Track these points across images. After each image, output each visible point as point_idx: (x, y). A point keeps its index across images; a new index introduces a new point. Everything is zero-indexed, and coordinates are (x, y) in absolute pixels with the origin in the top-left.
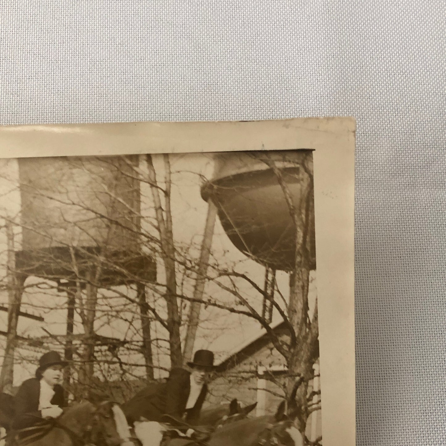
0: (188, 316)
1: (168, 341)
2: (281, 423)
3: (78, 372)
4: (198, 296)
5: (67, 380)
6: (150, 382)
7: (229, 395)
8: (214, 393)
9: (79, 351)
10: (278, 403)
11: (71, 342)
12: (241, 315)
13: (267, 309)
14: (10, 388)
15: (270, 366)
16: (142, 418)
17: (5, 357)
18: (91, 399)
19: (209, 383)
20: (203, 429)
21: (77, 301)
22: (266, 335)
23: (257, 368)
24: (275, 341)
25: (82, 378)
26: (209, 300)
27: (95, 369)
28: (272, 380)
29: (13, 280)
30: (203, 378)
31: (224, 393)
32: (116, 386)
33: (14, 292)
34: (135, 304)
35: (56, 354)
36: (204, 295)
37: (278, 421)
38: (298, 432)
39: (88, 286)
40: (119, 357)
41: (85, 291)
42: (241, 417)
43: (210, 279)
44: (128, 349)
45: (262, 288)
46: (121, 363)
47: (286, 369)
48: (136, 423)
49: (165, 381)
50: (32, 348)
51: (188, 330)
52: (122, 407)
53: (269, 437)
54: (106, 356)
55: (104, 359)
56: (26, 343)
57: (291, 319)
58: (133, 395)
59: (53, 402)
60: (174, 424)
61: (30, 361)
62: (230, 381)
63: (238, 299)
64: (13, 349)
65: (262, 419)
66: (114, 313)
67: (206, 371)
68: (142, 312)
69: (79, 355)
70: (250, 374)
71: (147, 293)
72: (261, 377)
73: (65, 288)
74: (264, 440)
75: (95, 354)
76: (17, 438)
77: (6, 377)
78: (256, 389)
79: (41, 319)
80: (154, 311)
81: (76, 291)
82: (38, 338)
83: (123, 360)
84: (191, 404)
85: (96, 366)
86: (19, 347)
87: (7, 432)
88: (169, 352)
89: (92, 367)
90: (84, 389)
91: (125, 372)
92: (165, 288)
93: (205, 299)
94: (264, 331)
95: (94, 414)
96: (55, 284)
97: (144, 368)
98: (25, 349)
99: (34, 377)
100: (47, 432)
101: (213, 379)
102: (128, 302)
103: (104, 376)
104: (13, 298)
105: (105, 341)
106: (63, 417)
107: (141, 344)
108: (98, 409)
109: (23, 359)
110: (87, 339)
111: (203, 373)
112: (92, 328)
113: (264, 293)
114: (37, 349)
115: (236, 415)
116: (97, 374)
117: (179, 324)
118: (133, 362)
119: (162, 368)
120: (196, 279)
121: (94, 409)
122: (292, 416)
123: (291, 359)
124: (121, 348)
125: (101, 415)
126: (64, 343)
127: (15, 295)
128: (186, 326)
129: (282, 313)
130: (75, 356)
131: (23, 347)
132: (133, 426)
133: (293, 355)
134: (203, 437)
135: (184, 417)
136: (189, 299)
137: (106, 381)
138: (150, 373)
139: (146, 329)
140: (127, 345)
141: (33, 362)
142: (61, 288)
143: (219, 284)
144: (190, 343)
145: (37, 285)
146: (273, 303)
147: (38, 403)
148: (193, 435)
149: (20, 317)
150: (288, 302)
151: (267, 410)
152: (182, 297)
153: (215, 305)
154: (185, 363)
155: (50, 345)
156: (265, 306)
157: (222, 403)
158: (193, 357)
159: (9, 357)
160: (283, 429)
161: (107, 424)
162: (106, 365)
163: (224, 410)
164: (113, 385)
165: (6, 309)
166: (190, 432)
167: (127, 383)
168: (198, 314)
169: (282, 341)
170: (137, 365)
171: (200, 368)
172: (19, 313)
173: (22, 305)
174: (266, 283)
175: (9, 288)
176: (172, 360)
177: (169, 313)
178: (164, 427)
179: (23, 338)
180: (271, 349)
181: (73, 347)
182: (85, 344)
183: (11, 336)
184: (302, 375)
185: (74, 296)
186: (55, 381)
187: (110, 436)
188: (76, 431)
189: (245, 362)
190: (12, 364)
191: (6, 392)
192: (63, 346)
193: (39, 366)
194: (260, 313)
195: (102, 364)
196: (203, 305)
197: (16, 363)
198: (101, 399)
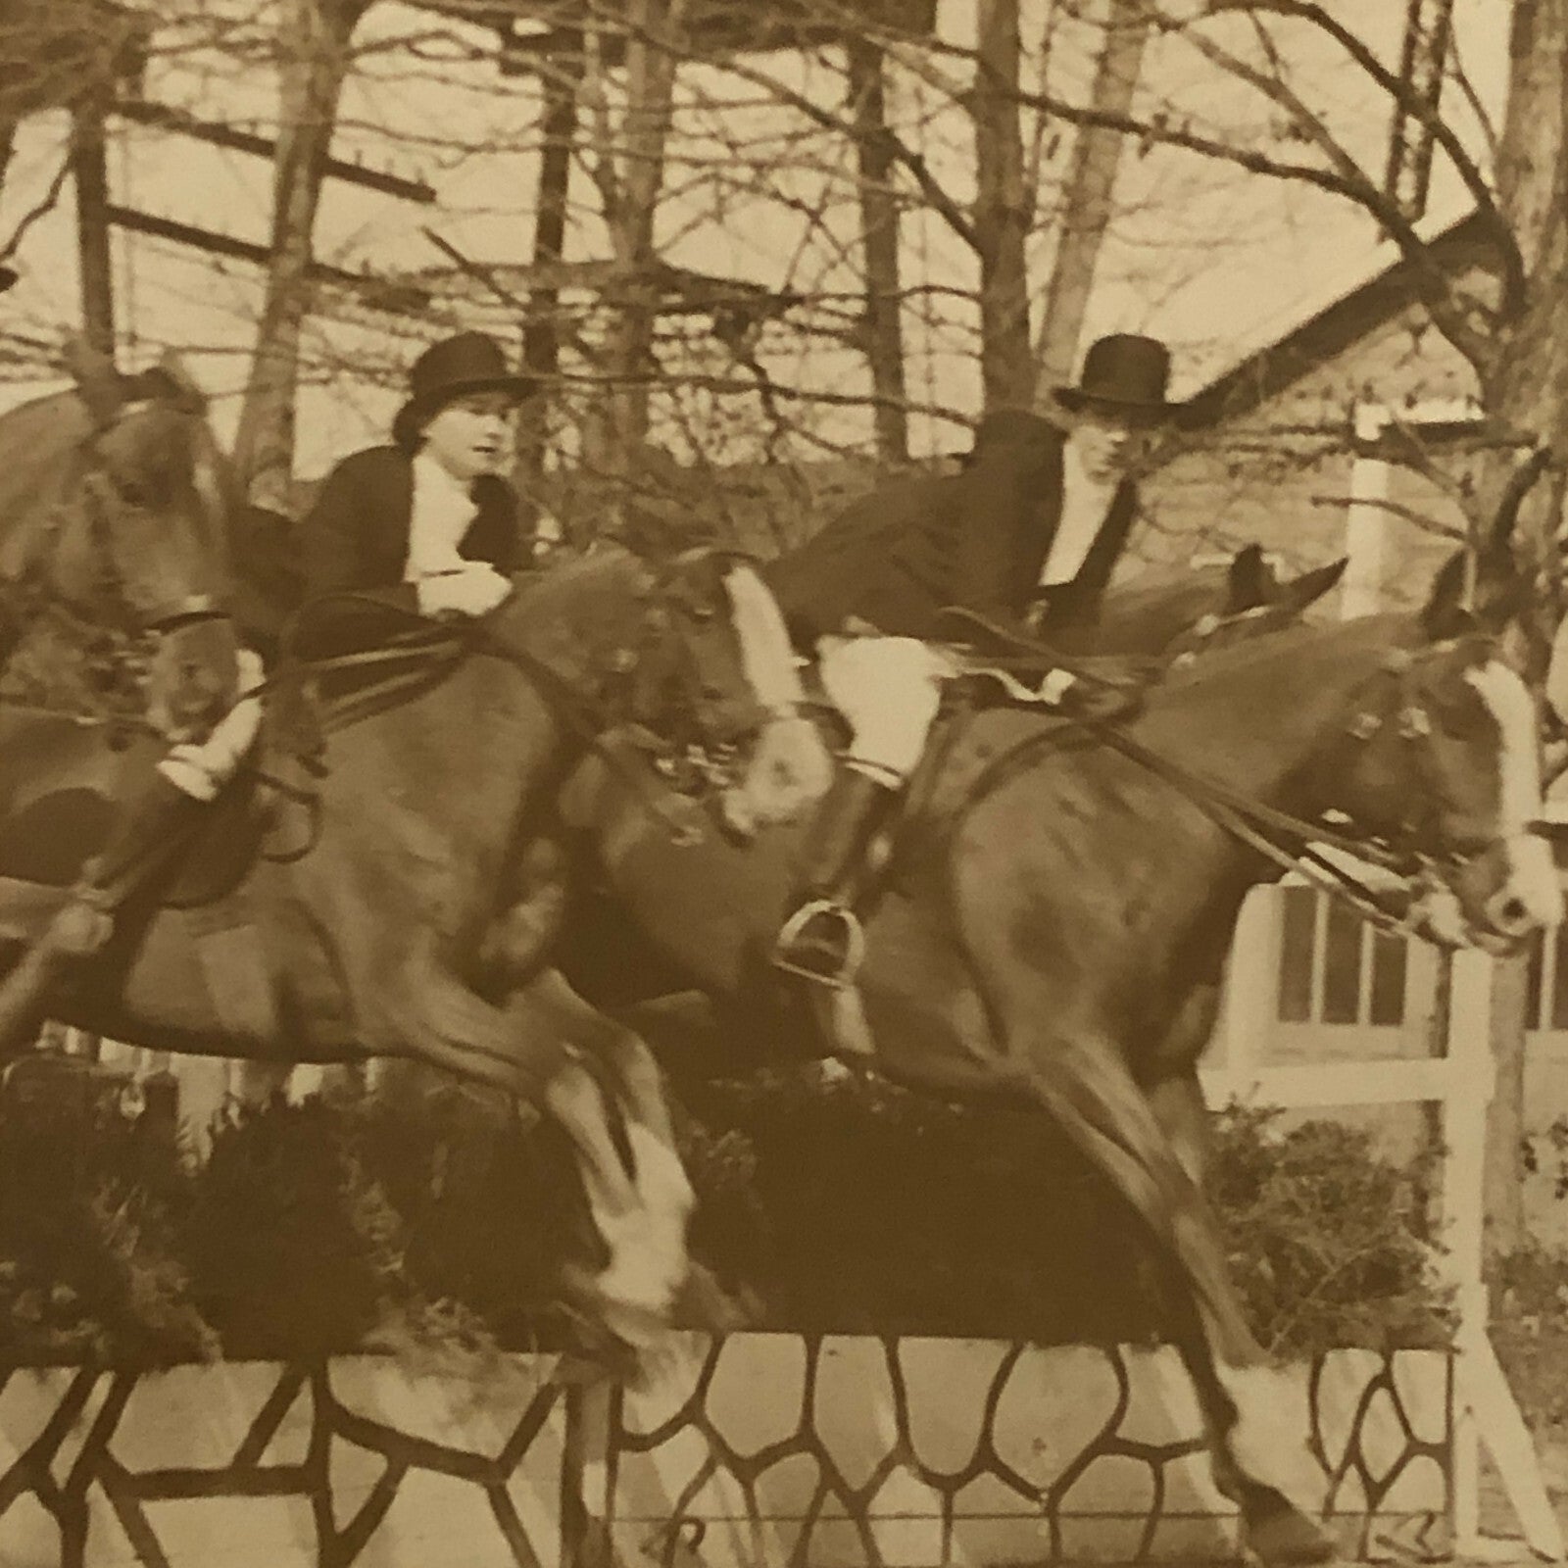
0: (1067, 189)
1: (976, 298)
2: (1447, 646)
3: (581, 423)
4: (1114, 102)
5: (531, 456)
6: (893, 468)
7: (1228, 527)
8: (1165, 518)
9: (587, 337)
10: (1439, 562)
11: (551, 295)
12: (1295, 183)
13: (1409, 156)
14: (280, 487)
15: (1410, 402)
16: (854, 623)
17: (259, 355)
18: (637, 538)
19: (1144, 475)
20: (1113, 671)
21: (585, 116)
22: (1396, 269)
23: (1350, 410)
24: (1434, 294)
25: (596, 448)
26: (1161, 120)
27: (654, 414)
28: (1416, 463)
29: (304, 17)
30: (1117, 459)
31: (1207, 518)
32: (744, 486)
33: (305, 72)
34: (837, 135)
35: (488, 347)
36: (1139, 97)
37: (1435, 637)
38: (1519, 684)
39: (636, 50)
40: (763, 362)
41: (620, 74)
42: (1278, 622)
43: (1167, 25)
44: (801, 329)
45: (1392, 65)
46: (767, 390)
47: (1477, 414)
48: (826, 645)
49: (954, 468)
50: (381, 316)
51: (1063, 245)
52: (769, 574)
53: (1391, 708)
54: (701, 356)
55: (694, 369)
56: (354, 296)
57: (1509, 199)
58: (817, 526)
59: (469, 549)
60: (989, 647)
61: (371, 374)
62: (1234, 470)
63: (1285, 116)
64: (296, 322)
65: (1366, 627)
66: (745, 174)
67: (1131, 426)
68: (864, 167)
69: (584, 348)
70: (1322, 440)
71: (891, 84)
72: (1367, 450)
73: (532, 58)
74: (1370, 720)
75: (659, 350)
76: (310, 691)
77: (264, 440)
78: (1346, 503)
79: (420, 193)
80: (916, 164)
81: (580, 73)
82: (409, 276)
83: (776, 378)
84: (1063, 565)
85: (660, 401)
86: (321, 313)
87: (267, 669)
88: (976, 344)
89: (640, 404)
90: (607, 497)
91: (783, 425)
92: (970, 66)
93: (1142, 117)
94: (1392, 252)
95: (645, 602)
96: (490, 40)
97: (868, 413)
98: (349, 320)
99: (386, 440)
100: (444, 670)
101: (1164, 460)
102: (807, 122)
103: (693, 442)
104: (302, 96)
105: (700, 293)
106: (512, 612)
107: (856, 307)
108: (663, 583)
109: (340, 364)
110: (624, 283)
111: (1119, 436)
112: (646, 233)
113: (1398, 86)
114: (404, 322)
115: (1257, 612)
116: (664, 434)
117: (1025, 224)
118: (818, 387)
119: (942, 413)
120: (1109, 27)
121: (647, 581)
122: (1497, 615)
123: (1502, 371)
124: (771, 326)
125: (677, 605)
126: (524, 297)
127: (311, 85)
128: (1054, 233)
129: (1470, 175)
130: (566, 355)
131: (343, 310)
132: (815, 657)
133: (1509, 356)
134: (1112, 702)
135: (1034, 618)
136: (1071, 115)
137: (702, 466)
138: (893, 435)
139: (881, 245)
140: (795, 313)
141: (381, 377)
142: (516, 56)
143: (1208, 49)
144: (1067, 302)
145: (409, 44)
146: (1437, 132)
147: (404, 551)
148: (1068, 694)
149: (331, 185)
150: (1498, 124)
151: (1389, 589)
152: (1042, 103)
153: (1183, 139)
154: (1042, 392)
155: (459, 305)
156: (1398, 144)
157: (1197, 562)
158: (1078, 364)
159: (277, 356)
160: (1456, 671)
161: (699, 644)
162: (704, 396)
163: (1205, 593)
164: (729, 480)
165: (265, 148)
166: (1058, 682)
167: (793, 475)
168: (1109, 181)
169: (1465, 297)
170: (837, 400)
171: (1107, 413)
172: (327, 167)
173: (339, 130)
174: (1410, 43)
175: (281, 55)
176: (990, 380)
177: (980, 176)
178: (946, 663)
179: (338, 275)
180: (1418, 332)
181: (561, 315)
182: (613, 306)
183: (289, 265)
184: (1544, 442)
185: (571, 92)
186: (479, 463)
187: (713, 695)
188: (567, 669)
189: (1306, 384)
190: (291, 384)
191: (265, 502)
192: (518, 314)
193: (409, 396)
194: (1377, 177)
195: (684, 390)
196: (1133, 140)
197: (307, 382)
198: (680, 539)
